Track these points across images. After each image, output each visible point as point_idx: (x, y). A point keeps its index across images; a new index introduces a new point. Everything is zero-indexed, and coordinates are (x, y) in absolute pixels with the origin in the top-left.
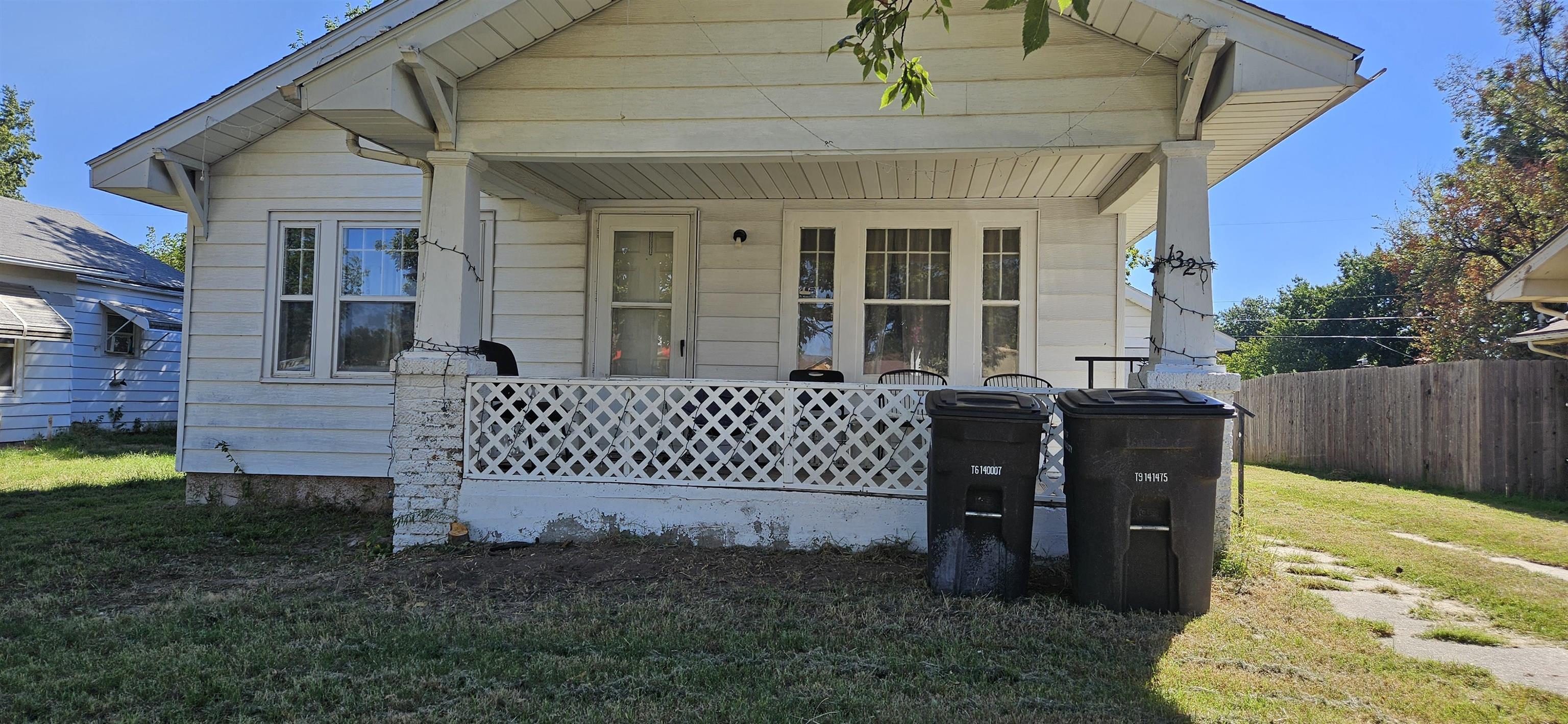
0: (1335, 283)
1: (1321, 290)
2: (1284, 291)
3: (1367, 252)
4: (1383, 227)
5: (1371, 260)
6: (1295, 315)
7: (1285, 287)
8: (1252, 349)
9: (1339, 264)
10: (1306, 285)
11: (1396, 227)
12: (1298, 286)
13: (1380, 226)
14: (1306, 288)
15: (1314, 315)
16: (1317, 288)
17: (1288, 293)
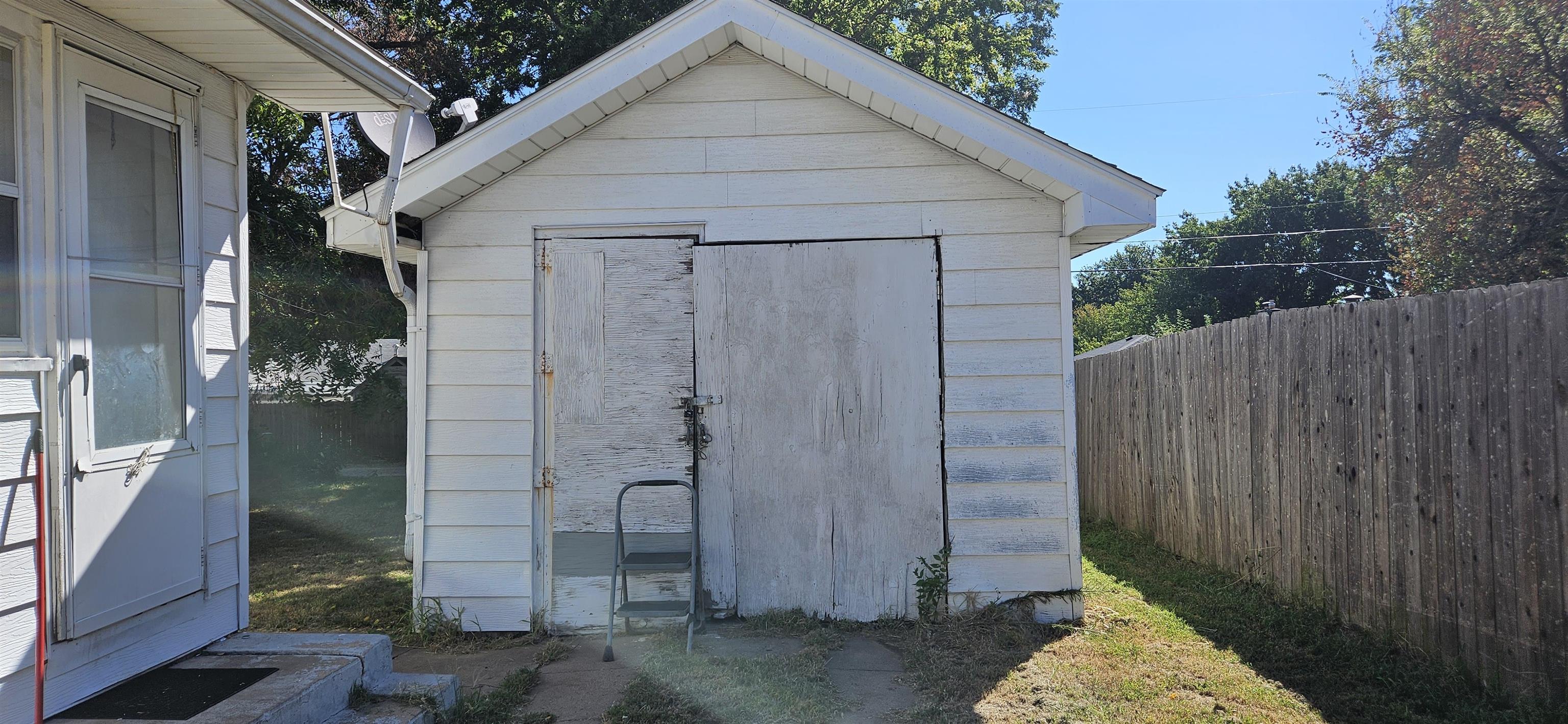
0: (1227, 218)
1: (1211, 225)
2: (1171, 228)
3: (1259, 179)
4: (1335, 91)
5: (1265, 187)
6: (1183, 258)
7: (1172, 224)
8: (1137, 296)
9: (1230, 196)
10: (1195, 221)
11: (1354, 90)
12: (1185, 222)
13: (1331, 91)
14: (1195, 224)
15: (1205, 254)
16: (1208, 223)
17: (1175, 231)
